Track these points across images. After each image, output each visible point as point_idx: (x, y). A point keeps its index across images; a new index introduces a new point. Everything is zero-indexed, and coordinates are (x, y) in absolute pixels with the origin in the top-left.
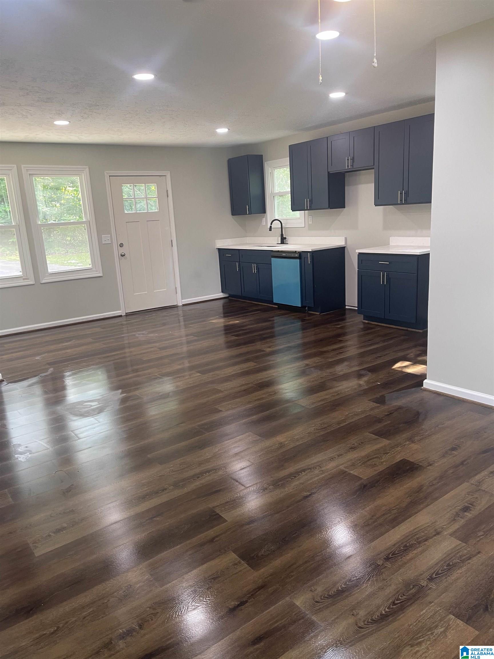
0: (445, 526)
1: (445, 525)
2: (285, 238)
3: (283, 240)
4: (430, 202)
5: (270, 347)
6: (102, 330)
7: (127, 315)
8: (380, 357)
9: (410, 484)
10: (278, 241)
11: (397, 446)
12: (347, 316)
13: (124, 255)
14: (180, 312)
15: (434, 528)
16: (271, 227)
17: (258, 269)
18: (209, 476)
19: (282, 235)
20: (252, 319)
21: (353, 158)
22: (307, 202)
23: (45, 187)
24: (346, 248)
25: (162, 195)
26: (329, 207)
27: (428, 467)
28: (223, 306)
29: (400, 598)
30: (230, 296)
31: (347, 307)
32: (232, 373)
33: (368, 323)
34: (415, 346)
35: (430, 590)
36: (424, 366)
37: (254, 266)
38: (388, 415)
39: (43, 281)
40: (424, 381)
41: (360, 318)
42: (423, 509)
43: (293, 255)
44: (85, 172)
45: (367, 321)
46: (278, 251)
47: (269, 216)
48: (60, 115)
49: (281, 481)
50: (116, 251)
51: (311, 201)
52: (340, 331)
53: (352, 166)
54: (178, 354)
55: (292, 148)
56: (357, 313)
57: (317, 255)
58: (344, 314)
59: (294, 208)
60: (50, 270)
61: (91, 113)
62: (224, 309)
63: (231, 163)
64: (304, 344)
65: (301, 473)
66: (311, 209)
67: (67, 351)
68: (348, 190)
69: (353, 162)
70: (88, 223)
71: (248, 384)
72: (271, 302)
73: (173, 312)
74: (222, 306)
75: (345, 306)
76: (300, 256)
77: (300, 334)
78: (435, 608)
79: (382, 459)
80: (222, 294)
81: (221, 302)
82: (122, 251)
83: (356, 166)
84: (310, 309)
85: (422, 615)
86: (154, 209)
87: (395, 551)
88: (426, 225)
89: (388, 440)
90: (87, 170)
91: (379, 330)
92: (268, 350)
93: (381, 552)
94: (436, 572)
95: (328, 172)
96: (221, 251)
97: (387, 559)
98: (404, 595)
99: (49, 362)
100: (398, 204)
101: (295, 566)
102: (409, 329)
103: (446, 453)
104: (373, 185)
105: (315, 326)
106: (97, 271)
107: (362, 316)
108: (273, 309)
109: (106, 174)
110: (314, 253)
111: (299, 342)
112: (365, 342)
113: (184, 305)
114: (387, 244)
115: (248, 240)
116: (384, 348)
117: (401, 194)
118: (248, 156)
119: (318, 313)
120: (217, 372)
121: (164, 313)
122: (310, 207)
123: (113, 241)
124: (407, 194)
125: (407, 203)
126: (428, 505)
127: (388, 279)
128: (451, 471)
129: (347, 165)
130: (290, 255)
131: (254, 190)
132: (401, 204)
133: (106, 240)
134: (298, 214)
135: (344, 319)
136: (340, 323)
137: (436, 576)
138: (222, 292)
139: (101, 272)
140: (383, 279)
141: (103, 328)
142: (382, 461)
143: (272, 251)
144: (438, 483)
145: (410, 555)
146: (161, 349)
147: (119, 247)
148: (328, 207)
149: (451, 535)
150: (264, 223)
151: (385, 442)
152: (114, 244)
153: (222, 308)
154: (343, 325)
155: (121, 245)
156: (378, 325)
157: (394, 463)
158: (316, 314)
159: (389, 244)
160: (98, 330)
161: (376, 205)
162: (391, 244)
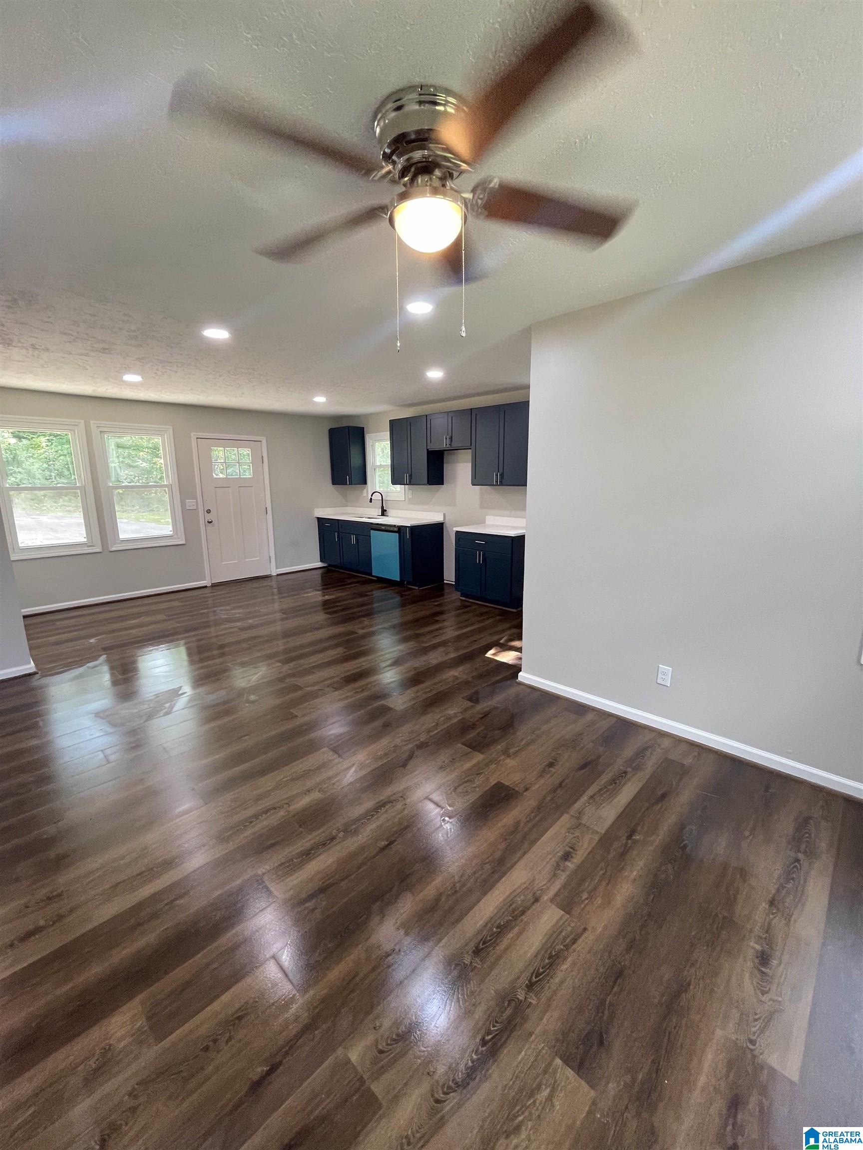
0: (544, 887)
1: (544, 885)
2: (386, 511)
3: (384, 512)
4: (525, 484)
5: (363, 628)
6: (181, 604)
7: (214, 585)
8: (476, 641)
9: (505, 820)
10: (379, 513)
11: (491, 762)
12: (446, 591)
13: (211, 522)
14: (274, 584)
15: (532, 890)
16: (371, 498)
17: (357, 540)
18: (265, 819)
19: (382, 507)
20: (348, 593)
21: (452, 437)
22: (406, 477)
23: (118, 446)
24: (444, 524)
25: (257, 460)
26: (428, 483)
27: (525, 794)
28: (322, 577)
29: (492, 1029)
30: (329, 565)
31: (445, 582)
32: (318, 663)
33: (465, 601)
34: (510, 628)
35: (530, 1009)
36: (519, 653)
37: (353, 538)
38: (481, 718)
39: (114, 549)
40: (519, 674)
41: (456, 595)
42: (520, 858)
43: (392, 529)
44: (168, 432)
45: (464, 598)
46: (378, 524)
47: (370, 487)
48: (128, 369)
49: (354, 824)
50: (202, 518)
51: (411, 476)
52: (438, 609)
53: (450, 445)
54: (260, 637)
55: (392, 423)
56: (454, 589)
57: (416, 530)
58: (443, 589)
59: (394, 482)
60: (122, 536)
61: (165, 370)
62: (322, 580)
63: (332, 433)
64: (402, 624)
65: (381, 809)
66: (410, 483)
67: (131, 631)
68: (447, 468)
69: (451, 441)
70: (170, 487)
71: (333, 677)
72: (370, 574)
73: (265, 583)
74: (320, 576)
75: (444, 580)
76: (400, 530)
77: (396, 613)
78: (536, 1045)
79: (474, 783)
80: (320, 563)
81: (320, 572)
82: (209, 517)
83: (454, 445)
84: (409, 583)
85: (520, 1062)
86: (248, 475)
87: (486, 937)
88: (521, 507)
89: (482, 753)
90: (171, 430)
91: (475, 609)
92: (361, 632)
93: (470, 941)
94: (536, 971)
95: (427, 450)
96: (320, 521)
97: (477, 952)
98: (497, 1022)
99: (104, 646)
100: (493, 485)
101: (357, 979)
102: (504, 608)
103: (544, 771)
104: (470, 465)
105: (414, 602)
106: (179, 538)
107: (459, 593)
108: (370, 582)
109: (192, 435)
110: (413, 529)
111: (396, 621)
112: (461, 622)
113: (278, 575)
114: (482, 522)
115: (349, 509)
116: (480, 631)
117: (497, 475)
118: (348, 427)
119: (417, 588)
120: (302, 661)
121: (255, 584)
122: (410, 482)
123: (199, 507)
124: (502, 476)
125: (502, 484)
126: (525, 853)
127: (485, 559)
128: (549, 798)
129: (444, 445)
130: (388, 528)
131: (355, 460)
132: (497, 485)
133: (190, 503)
134: (398, 487)
135: (443, 595)
136: (438, 599)
137: (537, 979)
138: (321, 561)
139: (184, 540)
140: (479, 559)
141: (182, 602)
142: (475, 785)
143: (372, 523)
144: (536, 816)
145: (505, 942)
146: (242, 629)
147: (206, 512)
148: (426, 482)
149: (552, 901)
150: (365, 494)
151: (479, 757)
152: (200, 510)
153: (320, 579)
154: (442, 601)
155: (209, 511)
156: (474, 603)
157: (487, 788)
158: (414, 589)
159: (485, 523)
160: (176, 604)
161: (473, 484)
162: (487, 522)
